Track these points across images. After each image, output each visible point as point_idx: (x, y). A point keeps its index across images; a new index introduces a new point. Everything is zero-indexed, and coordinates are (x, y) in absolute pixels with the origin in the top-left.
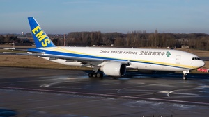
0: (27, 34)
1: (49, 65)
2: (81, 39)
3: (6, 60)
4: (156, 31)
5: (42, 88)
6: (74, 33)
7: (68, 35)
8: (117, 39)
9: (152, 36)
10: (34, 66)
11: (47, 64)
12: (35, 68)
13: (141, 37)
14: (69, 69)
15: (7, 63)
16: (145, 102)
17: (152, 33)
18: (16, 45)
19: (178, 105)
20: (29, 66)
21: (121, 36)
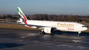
0: (16, 15)
1: (25, 28)
2: (39, 17)
3: (6, 26)
4: (71, 15)
5: (21, 38)
6: (36, 15)
7: (33, 15)
8: (54, 18)
9: (69, 16)
10: (18, 29)
11: (24, 28)
12: (19, 29)
13: (65, 17)
14: (33, 30)
15: (7, 27)
16: (66, 45)
17: (70, 15)
18: (11, 19)
19: (80, 47)
20: (16, 28)
21: (56, 16)
